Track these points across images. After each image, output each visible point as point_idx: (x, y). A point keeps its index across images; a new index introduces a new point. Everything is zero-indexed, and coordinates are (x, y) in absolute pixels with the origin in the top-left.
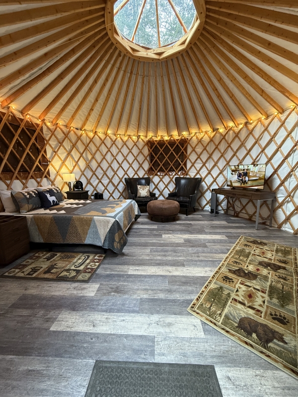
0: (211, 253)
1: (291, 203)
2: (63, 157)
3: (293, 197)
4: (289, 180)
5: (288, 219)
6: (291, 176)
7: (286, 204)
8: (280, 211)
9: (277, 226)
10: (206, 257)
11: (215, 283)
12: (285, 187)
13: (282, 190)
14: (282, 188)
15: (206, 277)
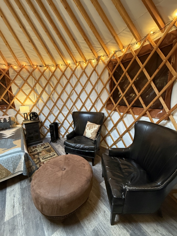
2: (27, 92)
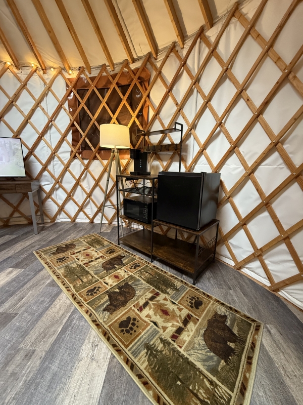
0: (40, 315)
1: (61, 189)
3: (61, 182)
4: (52, 163)
5: (61, 209)
6: (54, 158)
7: (55, 192)
8: (49, 202)
9: (49, 221)
10: (43, 336)
11: (135, 354)
12: (49, 172)
13: (46, 176)
14: (46, 173)
15: (109, 369)
